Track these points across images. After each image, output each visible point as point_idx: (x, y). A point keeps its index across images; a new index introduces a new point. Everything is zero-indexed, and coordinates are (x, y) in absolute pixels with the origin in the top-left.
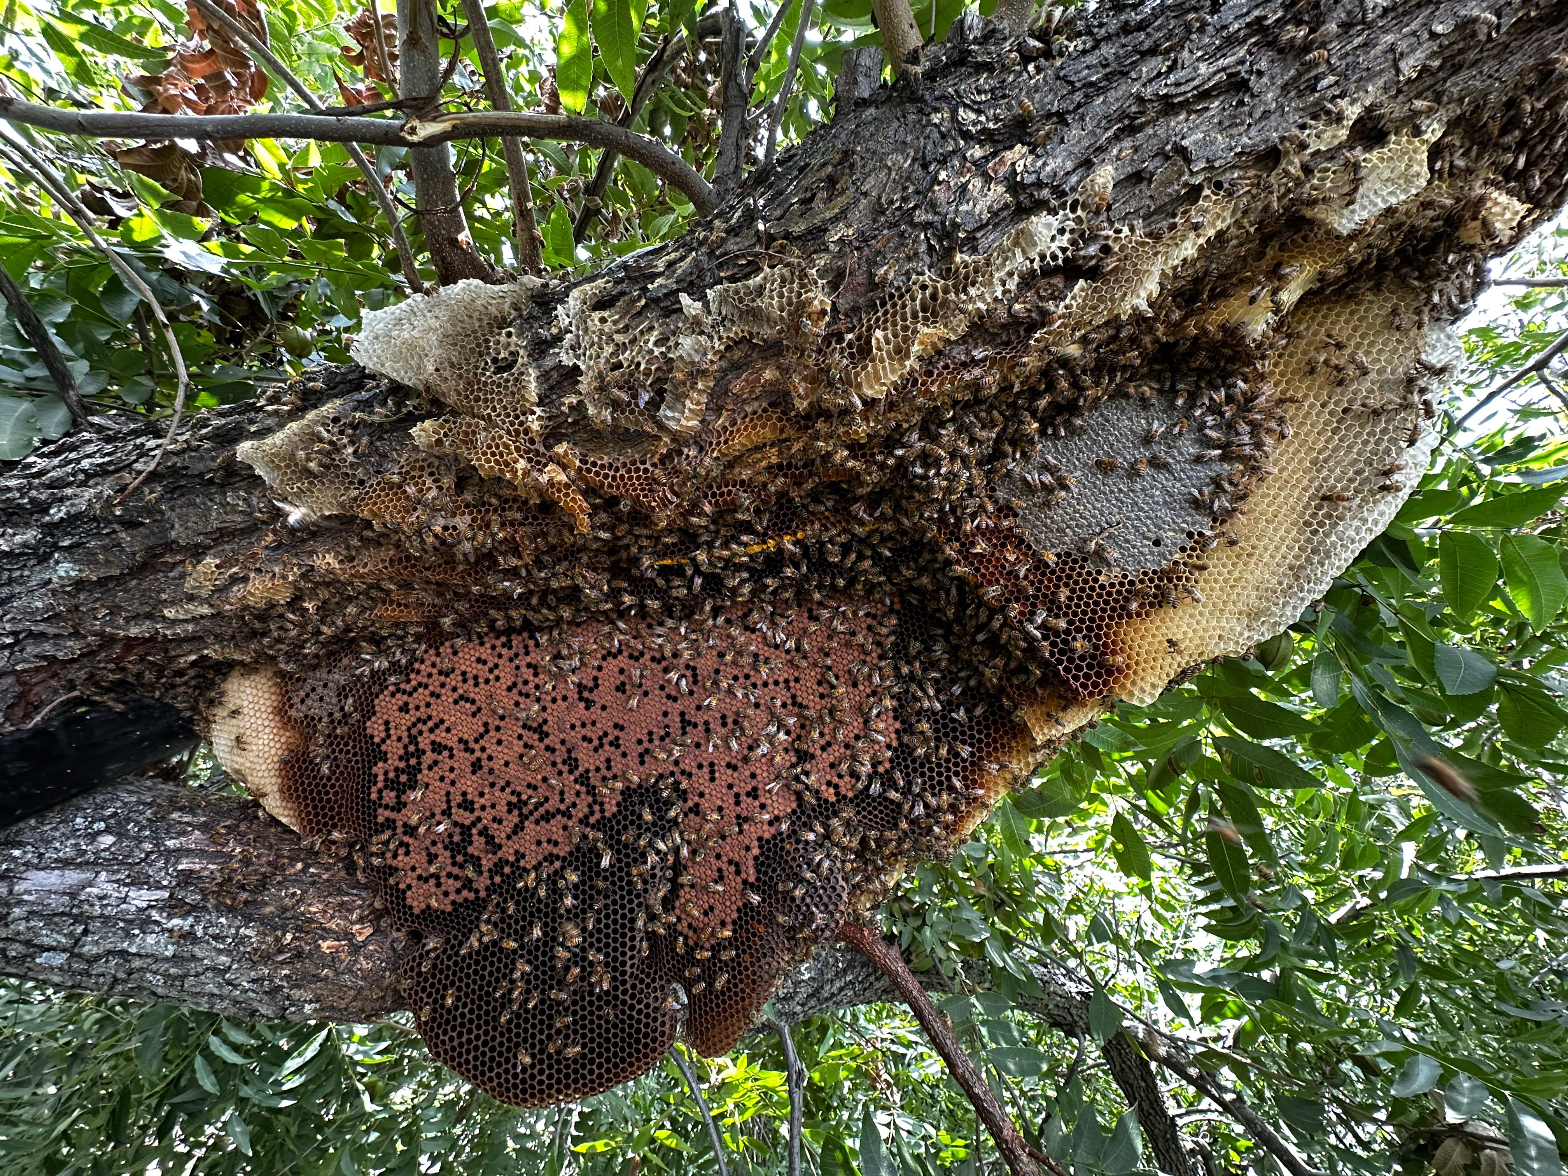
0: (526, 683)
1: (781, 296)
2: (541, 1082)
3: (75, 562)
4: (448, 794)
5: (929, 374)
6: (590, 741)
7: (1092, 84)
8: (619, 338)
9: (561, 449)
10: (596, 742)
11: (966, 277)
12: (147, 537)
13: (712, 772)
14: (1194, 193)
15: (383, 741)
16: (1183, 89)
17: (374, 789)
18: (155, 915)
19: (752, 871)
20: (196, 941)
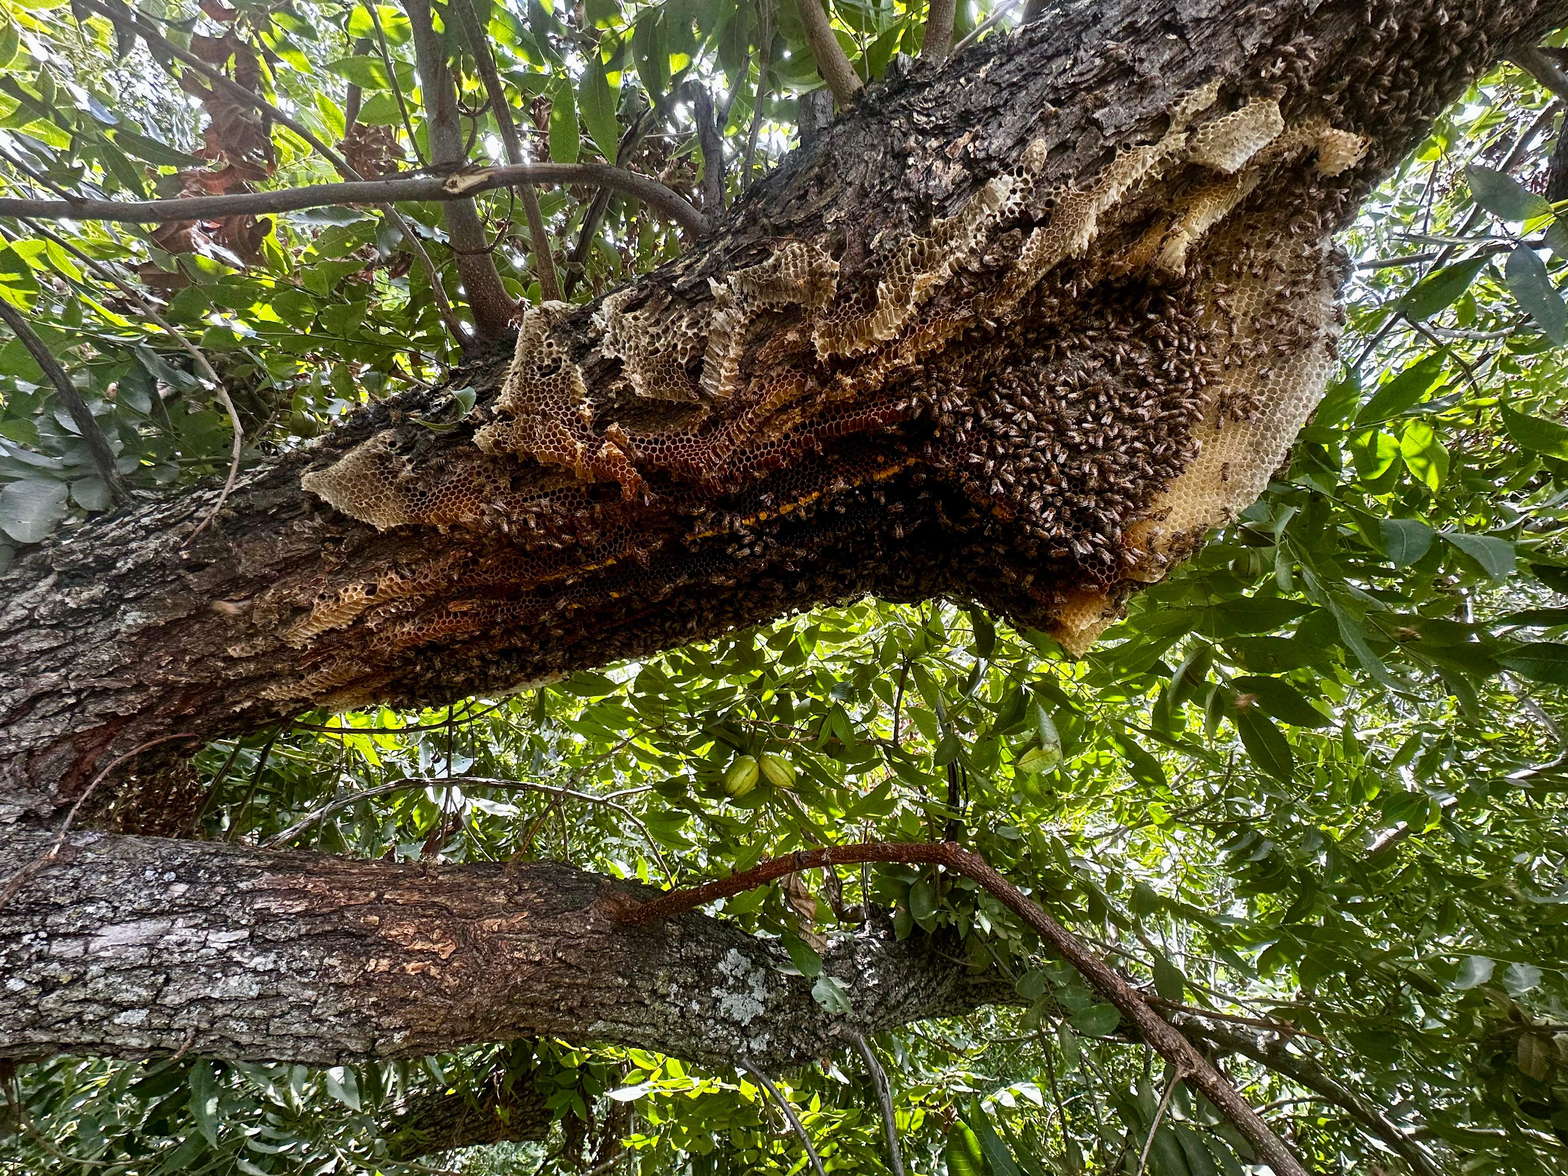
1: (795, 266)
3: (142, 609)
5: (924, 321)
7: (1014, 84)
8: (652, 330)
9: (614, 428)
11: (945, 233)
12: (215, 576)
14: (1109, 154)
16: (1086, 77)
18: (237, 956)
20: (280, 977)
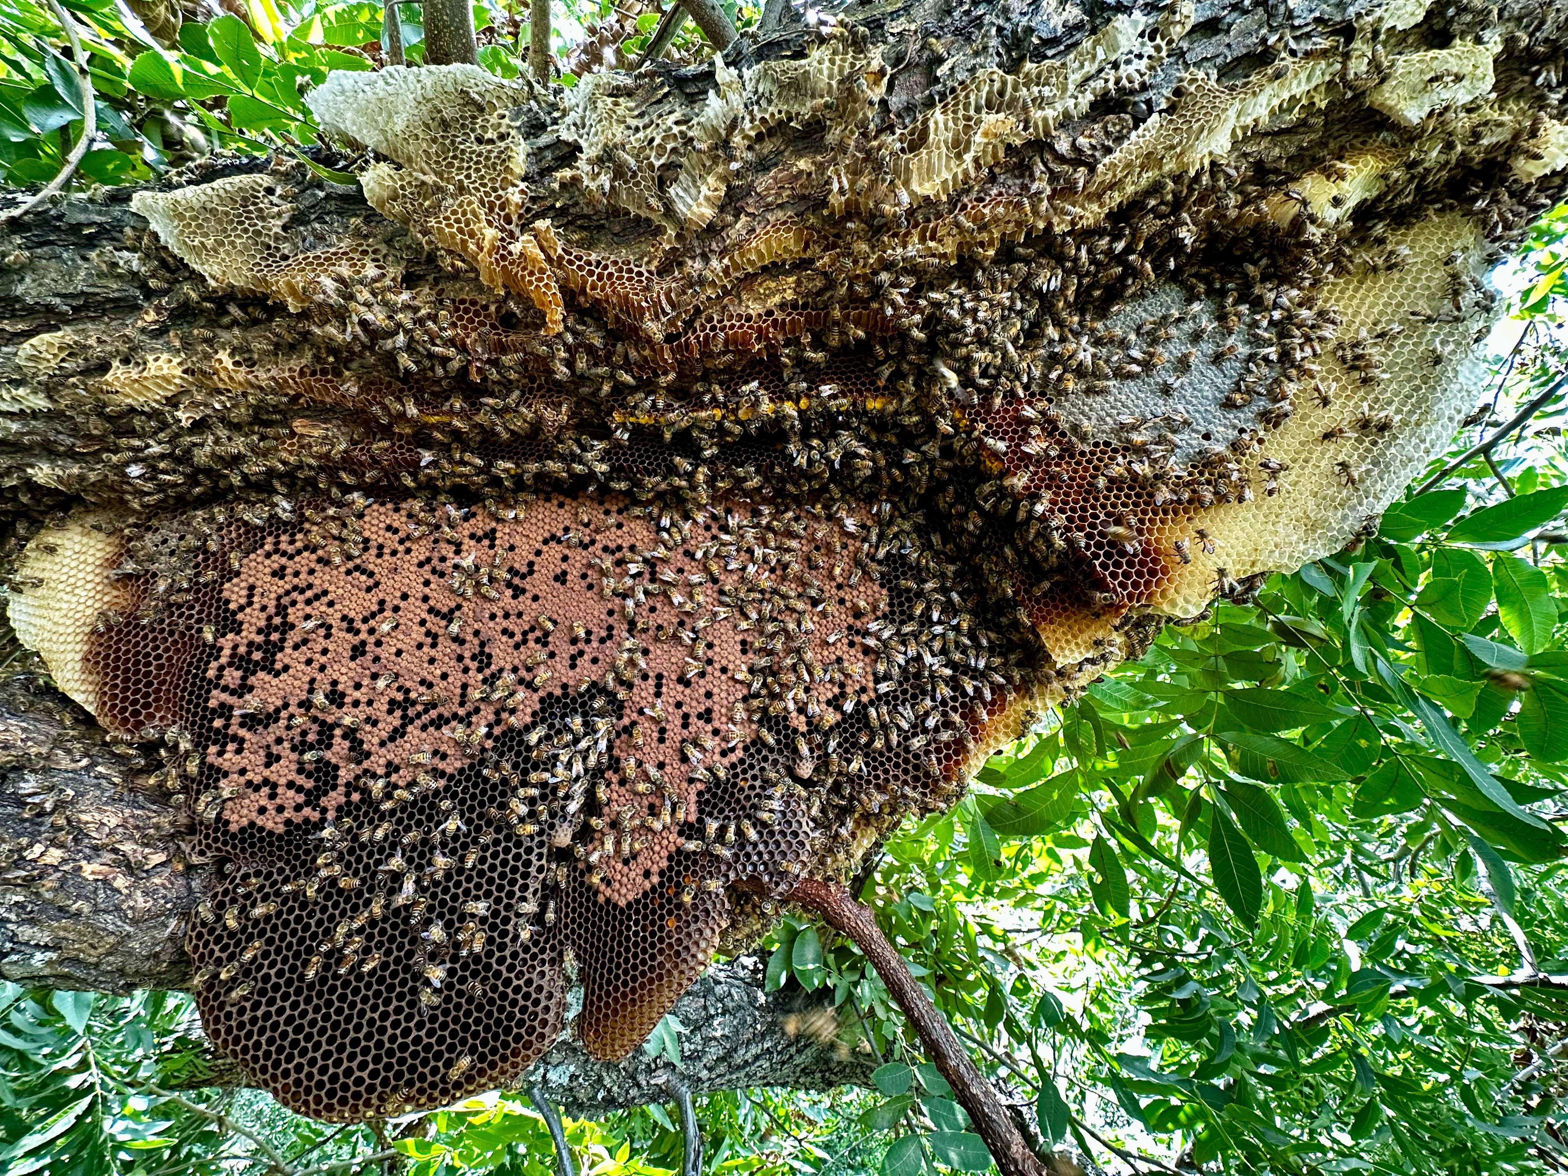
0: (443, 559)
1: (833, 62)
4: (312, 681)
6: (512, 635)
8: (633, 123)
9: (542, 222)
10: (518, 638)
11: (1039, 76)
13: (659, 686)
15: (241, 608)
17: (214, 665)
19: (693, 808)
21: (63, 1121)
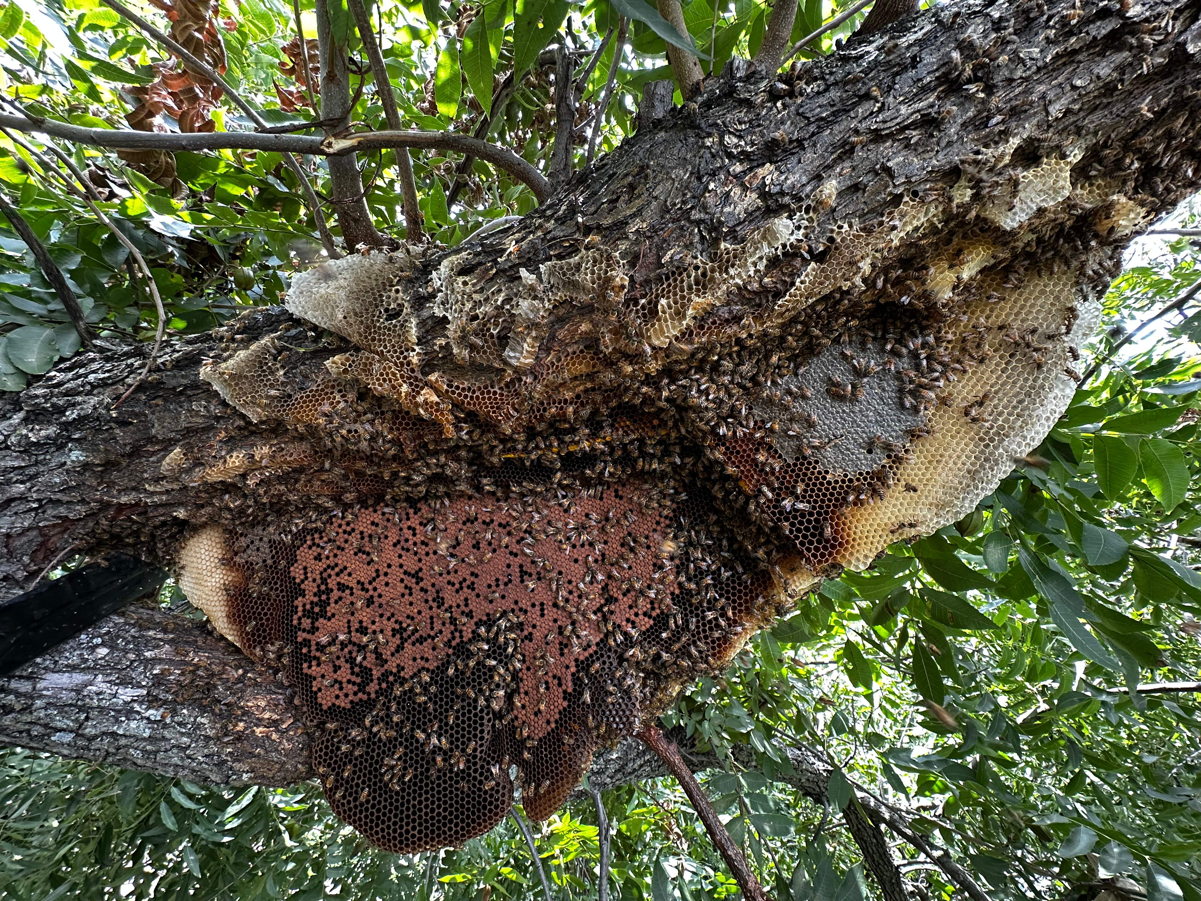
0: (407, 540)
1: (593, 273)
2: (413, 836)
3: (83, 450)
4: (349, 622)
5: (702, 327)
6: (453, 585)
7: (822, 119)
8: (476, 297)
9: (433, 377)
10: (457, 586)
11: (728, 261)
12: (134, 433)
13: (542, 610)
14: (897, 200)
15: (302, 581)
16: (888, 125)
17: (295, 617)
18: (137, 707)
19: (570, 684)
20: (165, 726)
21: (246, 800)
